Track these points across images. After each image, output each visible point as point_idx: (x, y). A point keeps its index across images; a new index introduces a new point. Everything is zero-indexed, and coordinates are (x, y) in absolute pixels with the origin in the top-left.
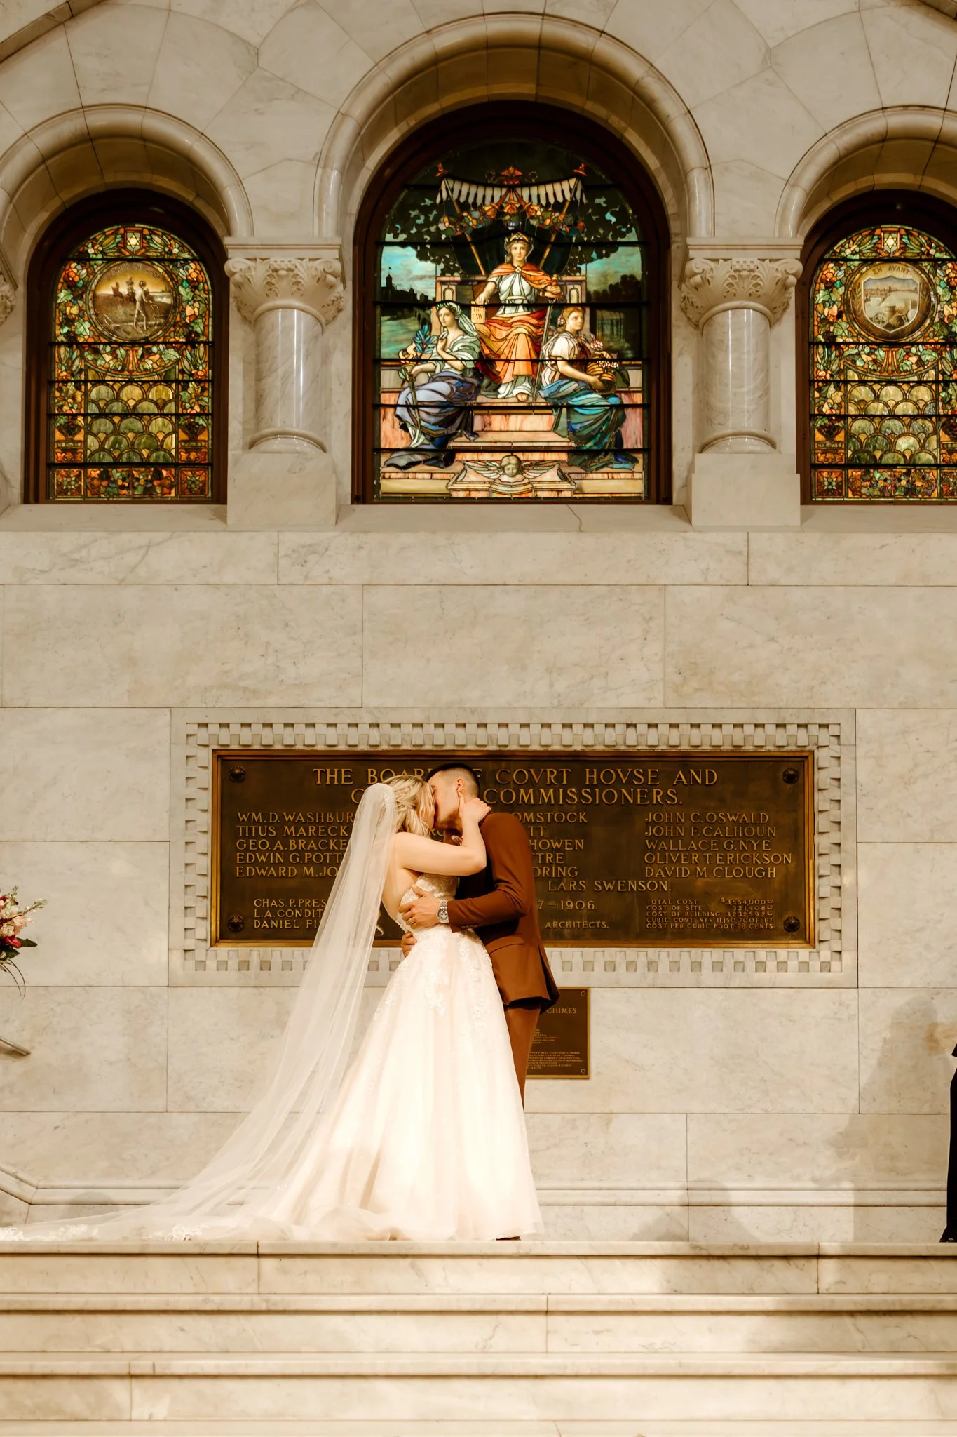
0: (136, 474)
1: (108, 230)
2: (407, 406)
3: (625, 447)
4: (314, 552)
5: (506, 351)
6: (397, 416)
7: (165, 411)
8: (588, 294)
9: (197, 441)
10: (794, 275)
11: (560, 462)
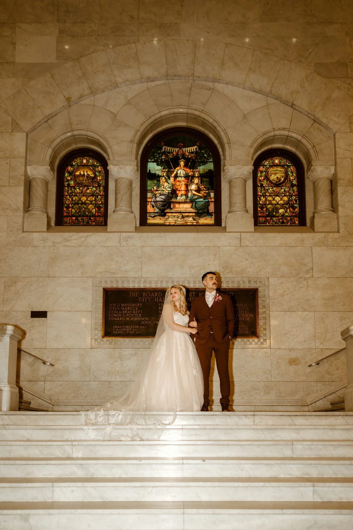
0: (85, 219)
1: (78, 159)
2: (154, 202)
3: (210, 212)
4: (130, 238)
5: (179, 188)
6: (151, 204)
7: (92, 203)
8: (200, 174)
9: (100, 210)
10: (252, 169)
11: (193, 216)
